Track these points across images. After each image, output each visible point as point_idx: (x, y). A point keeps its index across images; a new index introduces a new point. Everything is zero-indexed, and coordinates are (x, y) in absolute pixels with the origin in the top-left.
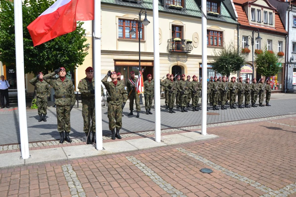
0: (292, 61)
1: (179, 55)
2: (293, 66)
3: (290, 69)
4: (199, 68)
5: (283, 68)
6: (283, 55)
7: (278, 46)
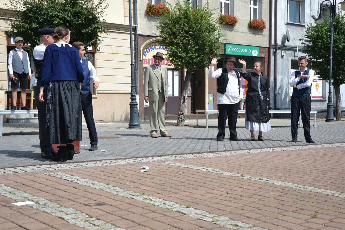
0: (287, 43)
2: (291, 55)
3: (283, 62)
4: (6, 46)
5: (263, 59)
6: (264, 27)
7: (250, 6)
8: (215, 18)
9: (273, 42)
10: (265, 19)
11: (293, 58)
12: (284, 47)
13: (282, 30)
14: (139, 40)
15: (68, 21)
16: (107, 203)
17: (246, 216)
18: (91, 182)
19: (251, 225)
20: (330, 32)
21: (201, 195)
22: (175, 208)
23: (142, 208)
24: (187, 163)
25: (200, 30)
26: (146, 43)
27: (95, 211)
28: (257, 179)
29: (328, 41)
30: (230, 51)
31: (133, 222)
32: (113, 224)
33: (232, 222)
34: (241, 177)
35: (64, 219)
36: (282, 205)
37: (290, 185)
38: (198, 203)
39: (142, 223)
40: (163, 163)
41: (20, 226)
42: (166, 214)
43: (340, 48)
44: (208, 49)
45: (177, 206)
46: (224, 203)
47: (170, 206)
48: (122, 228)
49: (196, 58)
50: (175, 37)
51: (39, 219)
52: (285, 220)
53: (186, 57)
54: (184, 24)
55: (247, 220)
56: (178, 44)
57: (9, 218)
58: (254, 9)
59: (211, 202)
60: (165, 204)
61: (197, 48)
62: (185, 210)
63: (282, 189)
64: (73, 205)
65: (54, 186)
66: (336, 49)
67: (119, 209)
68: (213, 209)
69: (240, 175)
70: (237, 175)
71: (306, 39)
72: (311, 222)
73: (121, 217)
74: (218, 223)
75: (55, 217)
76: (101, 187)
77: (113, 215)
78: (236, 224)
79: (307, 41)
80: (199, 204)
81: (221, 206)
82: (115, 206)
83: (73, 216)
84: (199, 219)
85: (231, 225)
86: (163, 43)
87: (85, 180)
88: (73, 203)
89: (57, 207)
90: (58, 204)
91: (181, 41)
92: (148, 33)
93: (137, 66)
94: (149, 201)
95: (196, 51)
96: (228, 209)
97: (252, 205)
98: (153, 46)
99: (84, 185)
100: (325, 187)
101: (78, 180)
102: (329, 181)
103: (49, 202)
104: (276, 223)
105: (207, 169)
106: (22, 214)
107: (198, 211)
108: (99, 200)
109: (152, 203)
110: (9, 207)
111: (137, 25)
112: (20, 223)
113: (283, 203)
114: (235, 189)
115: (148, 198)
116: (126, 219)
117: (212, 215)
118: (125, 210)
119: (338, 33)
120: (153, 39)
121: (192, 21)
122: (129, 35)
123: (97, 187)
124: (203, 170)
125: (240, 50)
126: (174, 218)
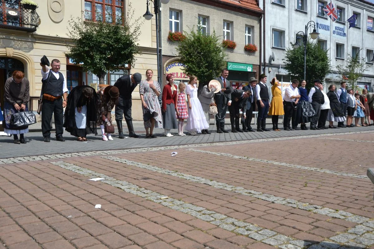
0: (273, 62)
1: (10, 34)
2: (275, 71)
3: (270, 76)
4: (66, 65)
5: (255, 74)
6: (256, 50)
7: (246, 34)
8: (220, 42)
9: (262, 61)
10: (257, 44)
11: (277, 73)
12: (270, 65)
13: (269, 52)
14: (163, 59)
15: (111, 46)
16: (150, 177)
17: (256, 187)
18: (136, 163)
19: (261, 193)
20: (304, 55)
21: (220, 172)
22: (202, 181)
23: (178, 181)
24: (205, 150)
25: (209, 52)
26: (168, 61)
27: (143, 183)
28: (259, 160)
29: (302, 61)
30: (231, 67)
31: (173, 191)
32: (158, 193)
33: (246, 191)
34: (247, 159)
35: (121, 188)
36: (281, 178)
37: (283, 164)
38: (218, 177)
39: (180, 192)
40: (187, 150)
41: (91, 193)
42: (197, 185)
43: (310, 66)
44: (215, 66)
45: (203, 180)
46: (238, 177)
47: (198, 180)
48: (165, 195)
49: (207, 72)
50: (191, 57)
51: (103, 189)
52: (285, 188)
53: (199, 71)
54: (197, 47)
55: (257, 189)
56: (192, 62)
57: (81, 187)
58: (248, 36)
59: (228, 177)
60: (194, 178)
61: (207, 64)
62: (210, 183)
63: (279, 167)
64: (126, 179)
65: (109, 166)
66: (308, 67)
67: (161, 182)
68: (230, 182)
69: (246, 158)
70: (244, 158)
71: (287, 59)
72: (303, 190)
73: (163, 187)
74: (236, 191)
75: (114, 187)
76: (144, 167)
77: (157, 186)
78: (250, 192)
79: (287, 60)
80: (220, 178)
81: (236, 180)
82: (157, 180)
83: (127, 187)
84: (221, 189)
85: (246, 193)
86: (181, 61)
87: (131, 162)
88: (125, 177)
89: (114, 180)
90: (114, 178)
91: (195, 60)
92: (170, 54)
93: (161, 78)
94: (182, 177)
95: (206, 67)
96: (242, 182)
97: (259, 179)
98: (173, 64)
99: (131, 165)
100: (309, 165)
101: (125, 161)
102: (312, 161)
103: (108, 176)
104: (279, 191)
105: (221, 153)
106: (90, 184)
107: (220, 183)
108: (144, 175)
109: (184, 177)
110: (80, 180)
111: (161, 47)
112: (90, 191)
113: (282, 177)
114: (244, 167)
115: (180, 174)
116: (167, 189)
117: (231, 186)
118: (165, 183)
119: (309, 55)
120: (173, 59)
121: (203, 45)
122: (156, 56)
123: (141, 167)
124: (218, 154)
125: (238, 67)
126: (203, 188)
